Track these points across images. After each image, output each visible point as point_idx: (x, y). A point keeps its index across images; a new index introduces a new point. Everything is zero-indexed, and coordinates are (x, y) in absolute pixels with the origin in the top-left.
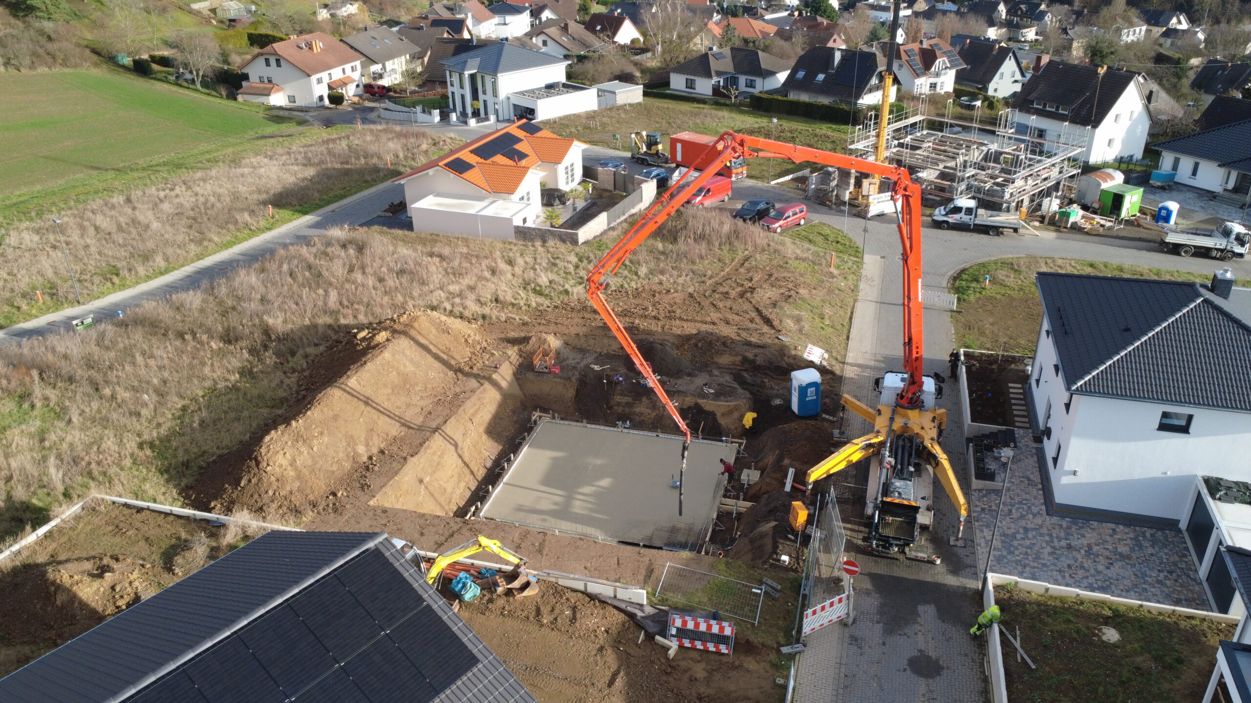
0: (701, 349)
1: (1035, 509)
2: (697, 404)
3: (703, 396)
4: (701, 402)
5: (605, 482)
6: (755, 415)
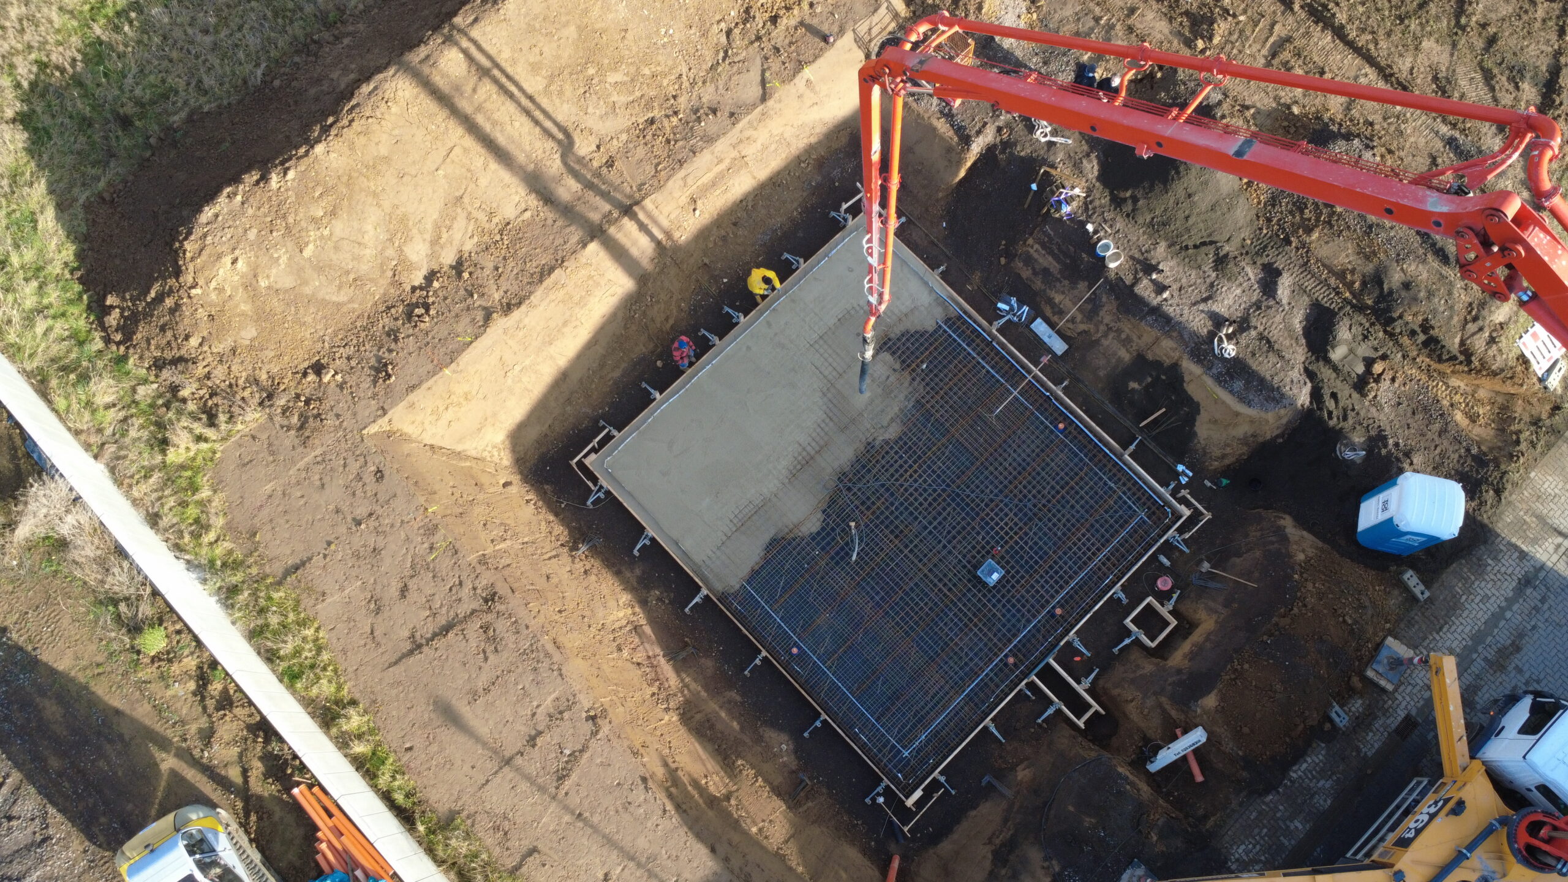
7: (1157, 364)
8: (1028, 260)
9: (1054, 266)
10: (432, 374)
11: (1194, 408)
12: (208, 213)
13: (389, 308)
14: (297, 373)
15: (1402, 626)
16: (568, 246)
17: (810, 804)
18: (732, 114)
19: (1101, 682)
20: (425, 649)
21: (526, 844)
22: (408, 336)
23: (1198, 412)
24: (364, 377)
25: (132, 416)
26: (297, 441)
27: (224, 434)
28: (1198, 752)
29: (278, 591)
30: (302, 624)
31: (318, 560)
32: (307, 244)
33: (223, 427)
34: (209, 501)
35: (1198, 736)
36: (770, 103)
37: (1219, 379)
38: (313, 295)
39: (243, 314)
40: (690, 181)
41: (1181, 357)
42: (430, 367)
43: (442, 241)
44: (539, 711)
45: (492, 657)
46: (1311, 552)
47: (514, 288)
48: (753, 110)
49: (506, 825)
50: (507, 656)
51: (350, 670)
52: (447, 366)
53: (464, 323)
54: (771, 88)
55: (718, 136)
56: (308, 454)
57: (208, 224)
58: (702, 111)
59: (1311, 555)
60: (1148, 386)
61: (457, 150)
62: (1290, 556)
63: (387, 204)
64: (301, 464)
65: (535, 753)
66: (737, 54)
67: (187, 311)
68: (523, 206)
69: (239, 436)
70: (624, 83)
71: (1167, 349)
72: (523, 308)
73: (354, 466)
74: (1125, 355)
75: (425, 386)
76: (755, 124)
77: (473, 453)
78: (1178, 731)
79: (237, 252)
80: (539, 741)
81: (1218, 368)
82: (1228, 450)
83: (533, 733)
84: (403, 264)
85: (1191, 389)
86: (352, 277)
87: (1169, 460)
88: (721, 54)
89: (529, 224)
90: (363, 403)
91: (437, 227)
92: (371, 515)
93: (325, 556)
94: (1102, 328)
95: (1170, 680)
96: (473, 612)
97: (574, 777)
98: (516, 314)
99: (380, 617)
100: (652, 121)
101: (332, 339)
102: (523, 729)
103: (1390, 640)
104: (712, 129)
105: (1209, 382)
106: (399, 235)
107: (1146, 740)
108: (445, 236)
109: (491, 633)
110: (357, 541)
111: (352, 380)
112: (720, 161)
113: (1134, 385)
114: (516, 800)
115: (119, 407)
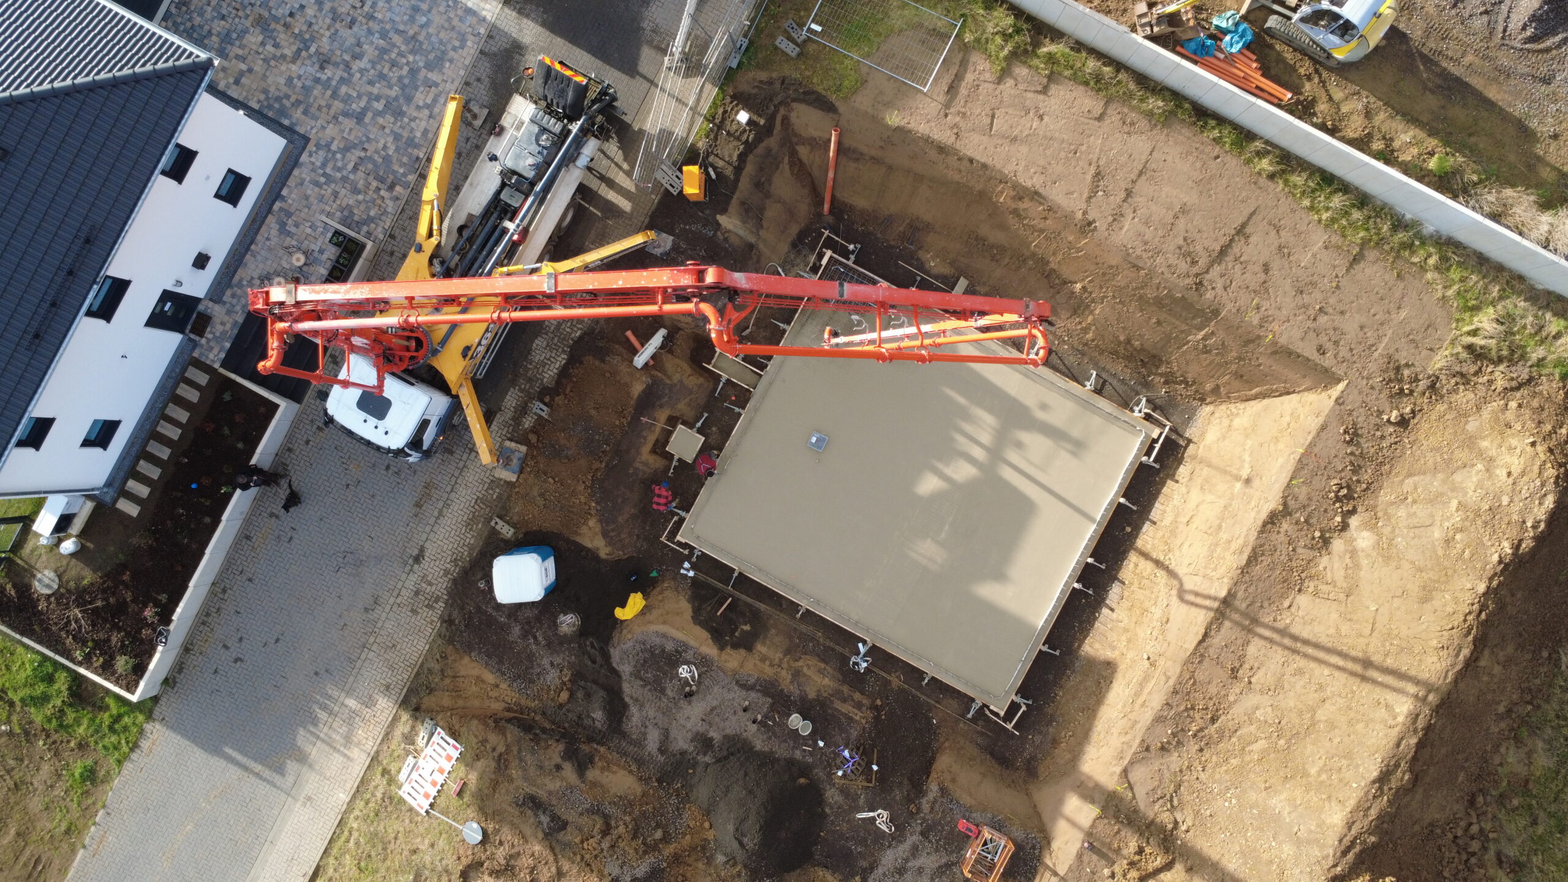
0: (658, 826)
1: (318, 159)
2: (722, 648)
3: (703, 663)
4: (709, 649)
5: (929, 484)
6: (619, 613)
7: (735, 646)
8: (859, 706)
9: (838, 705)
10: (1312, 445)
11: (697, 619)
12: (1550, 502)
13: (1367, 488)
14: (1420, 410)
15: (506, 495)
16: (1243, 587)
17: (901, 229)
18: (1147, 749)
19: (711, 386)
20: (1233, 232)
21: (1107, 121)
22: (1343, 470)
23: (692, 617)
24: (1365, 425)
25: (1536, 334)
26: (1396, 357)
27: (1457, 342)
28: (635, 352)
29: (1362, 238)
30: (1333, 220)
31: (1341, 271)
32: (1457, 510)
33: (1460, 349)
34: (1445, 287)
35: (640, 360)
36: (1118, 770)
37: (686, 647)
38: (1434, 475)
39: (1483, 438)
40: (1163, 678)
41: (720, 656)
42: (1316, 450)
43: (1348, 555)
44: (1131, 216)
45: (1181, 242)
46: (584, 530)
47: (1273, 536)
48: (1132, 759)
49: (1126, 129)
50: (1171, 245)
51: (1283, 200)
52: (1303, 455)
53: (1302, 493)
54: (1123, 784)
55: (1152, 725)
56: (1384, 348)
57: (1545, 495)
58: (1174, 743)
59: (584, 527)
60: (736, 630)
61: (1367, 631)
62: (600, 521)
63: (1406, 566)
64: (1386, 340)
65: (1123, 185)
66: (1162, 806)
67: (1531, 425)
68: (1293, 609)
69: (1444, 346)
70: (1249, 744)
71: (732, 659)
72: (1260, 523)
73: (1344, 352)
74: (760, 648)
75: (1314, 433)
76: (1125, 747)
77: (1252, 403)
78: (652, 363)
79: (1511, 480)
80: (1123, 195)
81: (689, 656)
82: (660, 597)
83: (1129, 200)
84: (1371, 526)
85: (704, 635)
86: (1410, 500)
87: (702, 577)
88: (1175, 802)
89: (1283, 596)
90: (1357, 404)
91: (1357, 566)
92: (1315, 319)
93: (1337, 276)
94: (785, 665)
95: (666, 399)
96: (1207, 272)
97: (1089, 177)
98: (1264, 515)
99: (1276, 244)
100: (1213, 720)
101: (1404, 447)
102: (1138, 200)
103: (513, 478)
104: (1159, 729)
105: (692, 643)
106: (1385, 546)
107: (671, 352)
108: (1348, 561)
109: (1189, 259)
110: (1318, 295)
111: (1373, 420)
112: (1143, 705)
113: (747, 628)
114: (1125, 148)
115: (1550, 338)
